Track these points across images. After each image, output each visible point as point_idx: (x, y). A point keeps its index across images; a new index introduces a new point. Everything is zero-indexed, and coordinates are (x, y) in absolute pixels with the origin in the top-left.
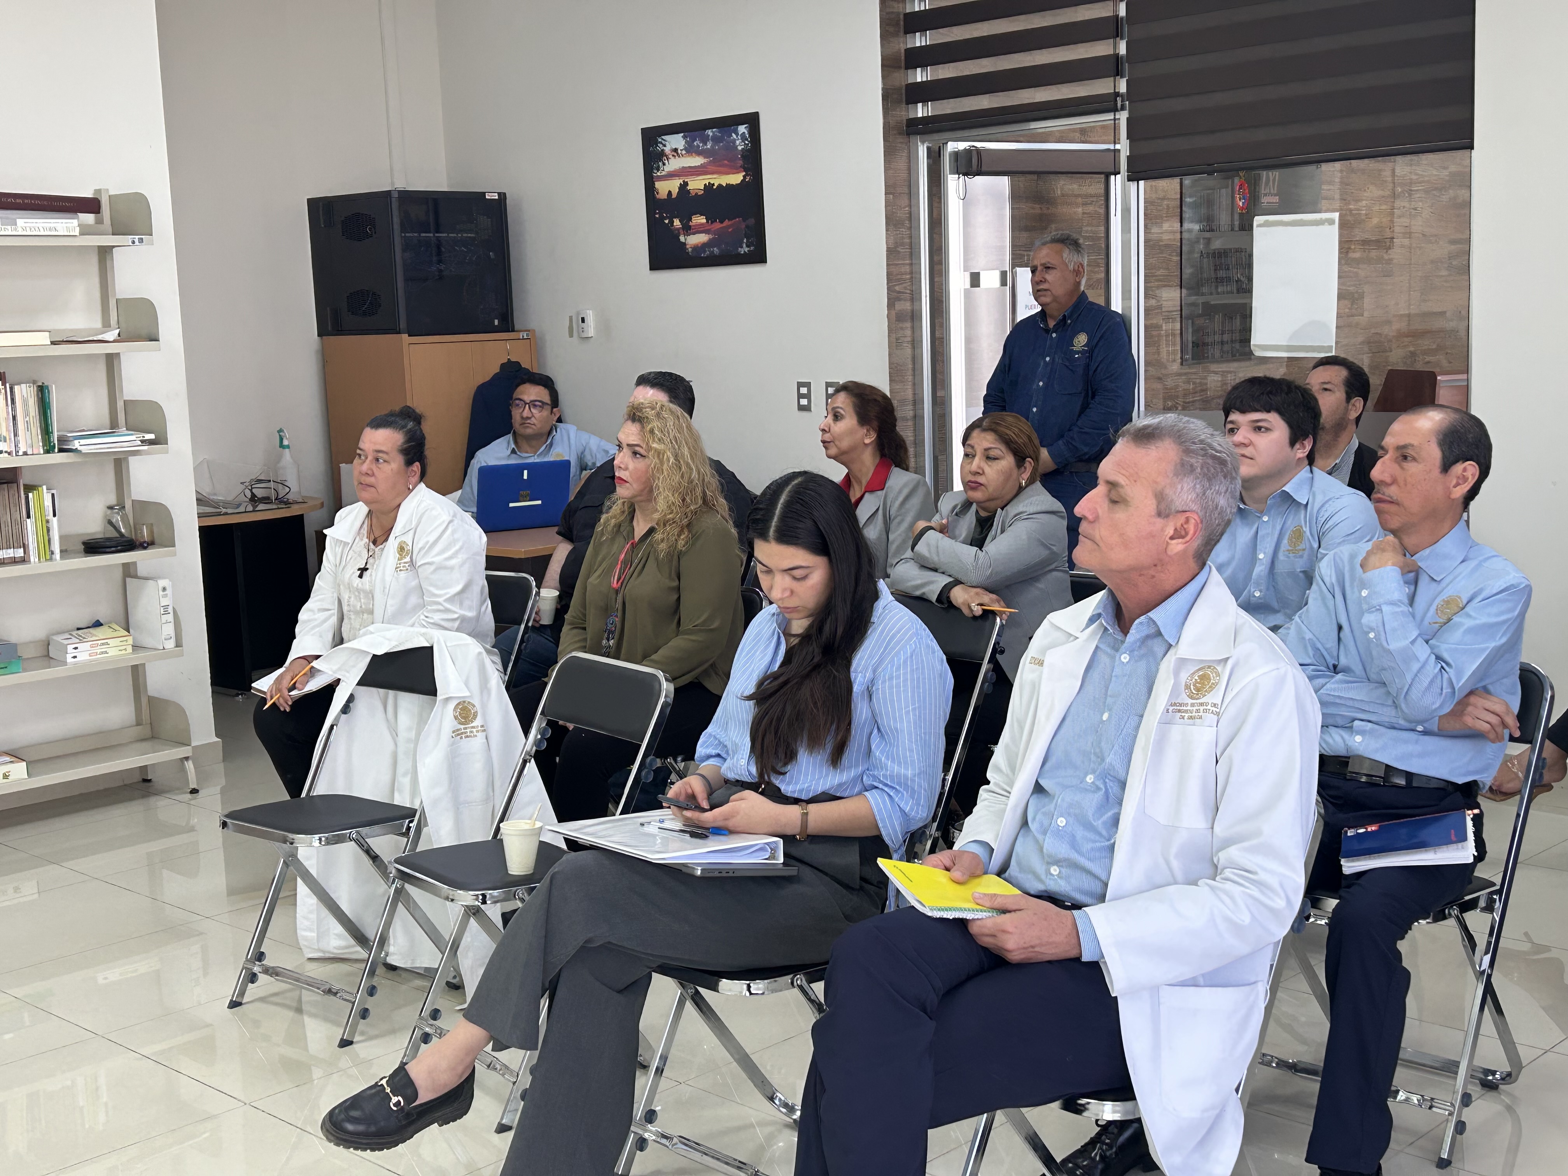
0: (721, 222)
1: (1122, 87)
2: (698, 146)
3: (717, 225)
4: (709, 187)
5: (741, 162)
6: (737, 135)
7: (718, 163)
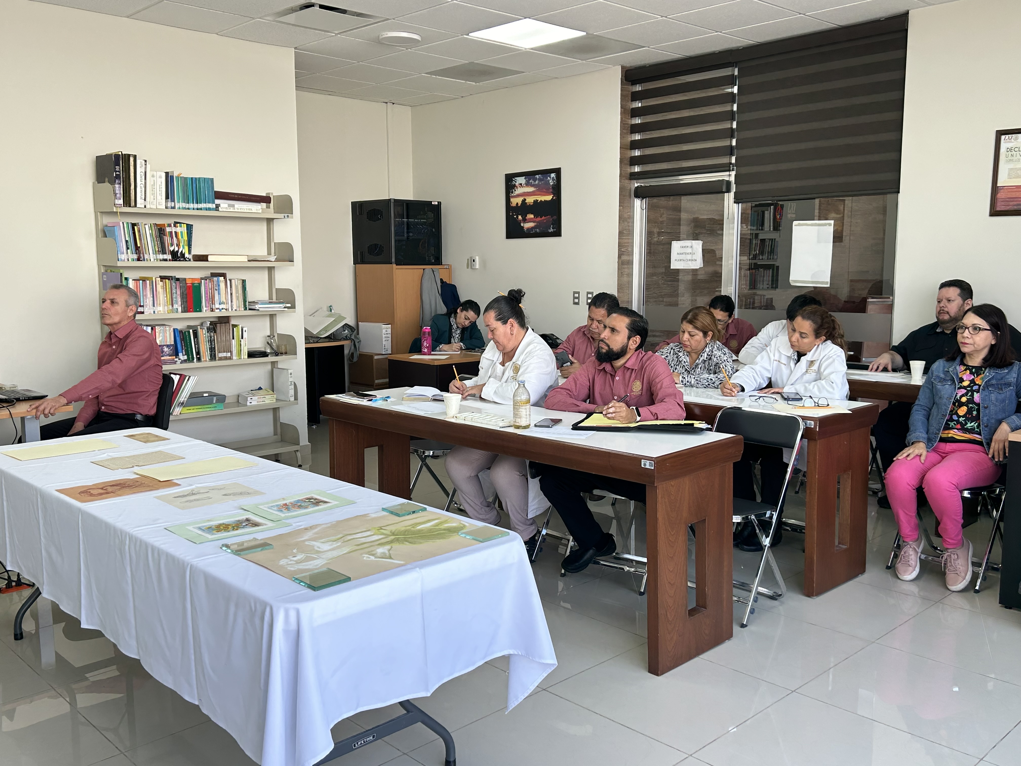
0: (541, 217)
1: (733, 160)
2: (532, 183)
3: (539, 219)
4: (536, 202)
5: (551, 190)
6: (550, 178)
7: (541, 190)
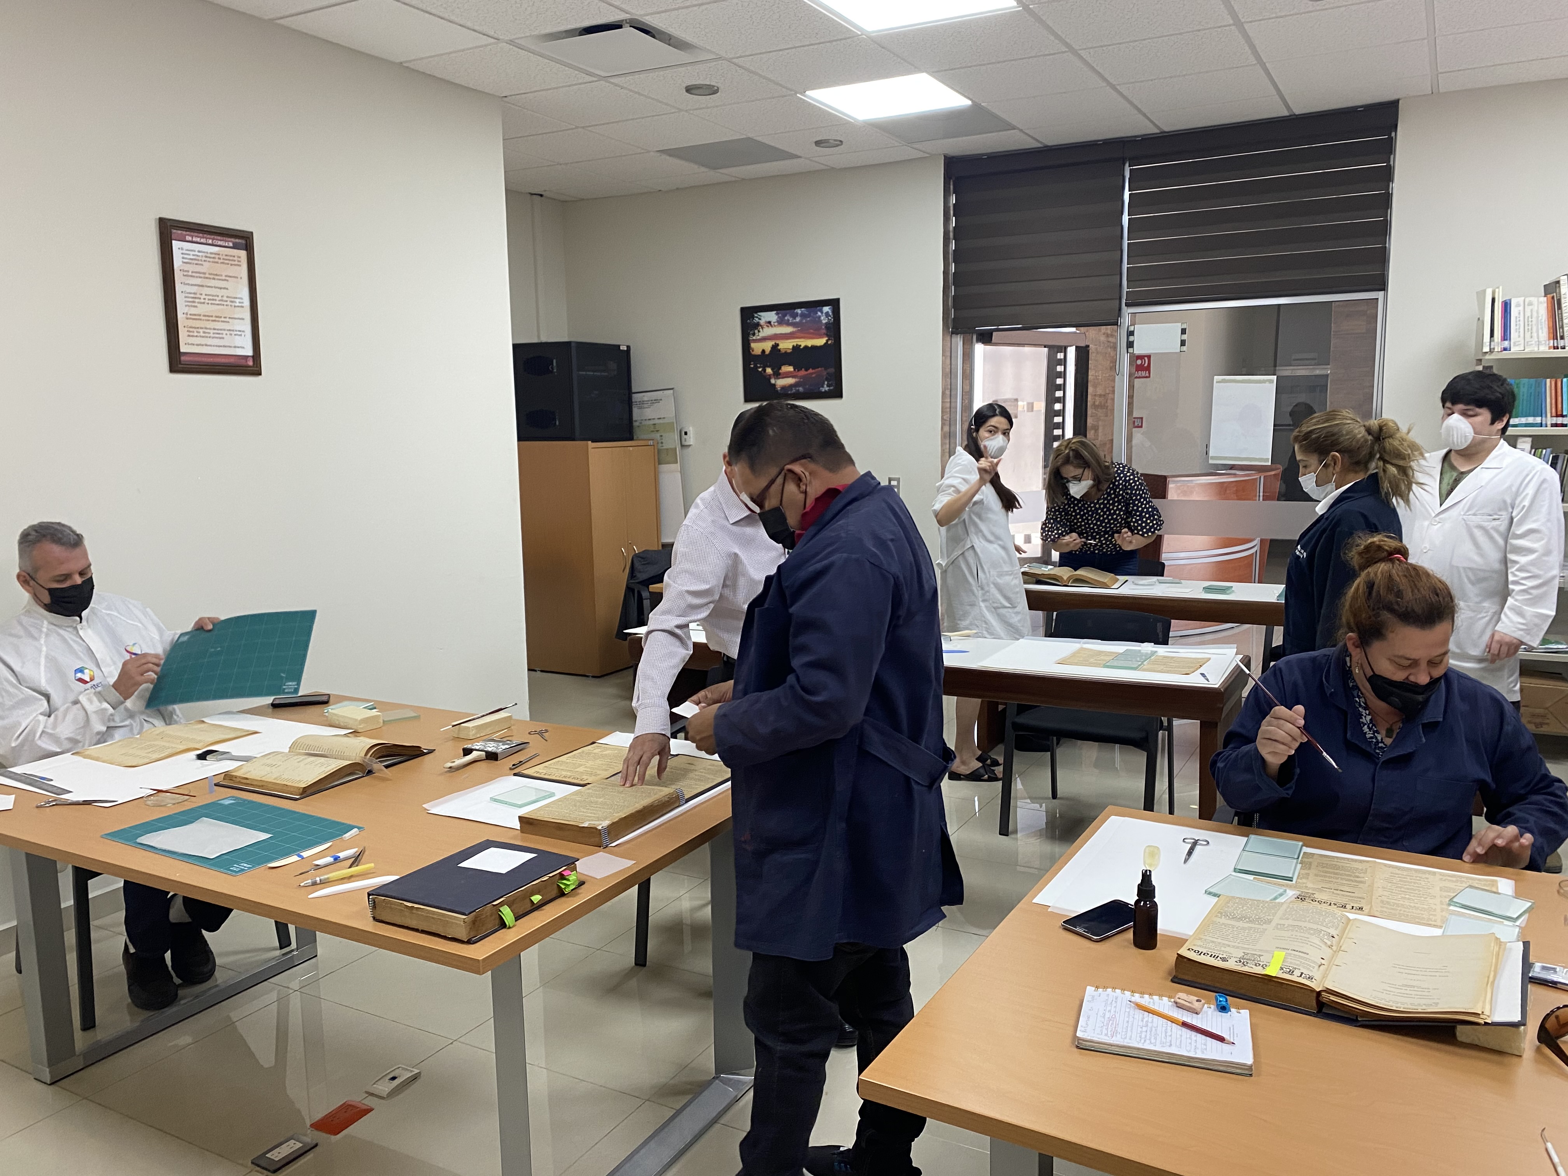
0: (806, 370)
2: (788, 320)
3: (803, 372)
4: (796, 348)
5: (824, 331)
6: (822, 313)
7: (804, 331)
